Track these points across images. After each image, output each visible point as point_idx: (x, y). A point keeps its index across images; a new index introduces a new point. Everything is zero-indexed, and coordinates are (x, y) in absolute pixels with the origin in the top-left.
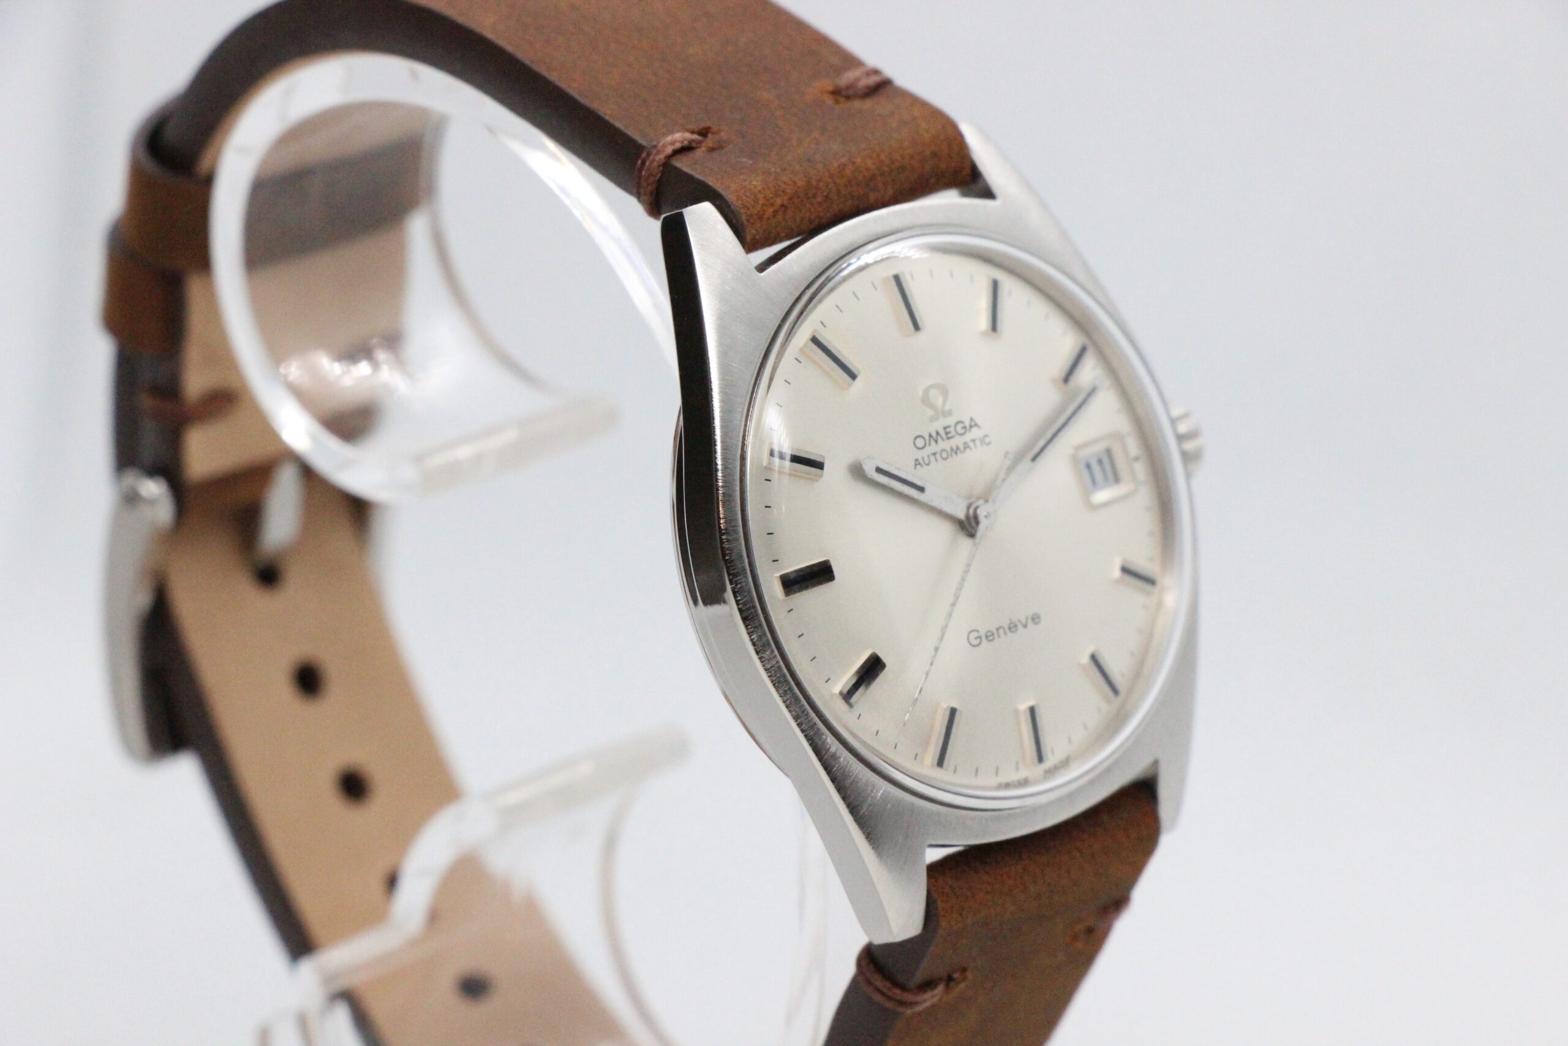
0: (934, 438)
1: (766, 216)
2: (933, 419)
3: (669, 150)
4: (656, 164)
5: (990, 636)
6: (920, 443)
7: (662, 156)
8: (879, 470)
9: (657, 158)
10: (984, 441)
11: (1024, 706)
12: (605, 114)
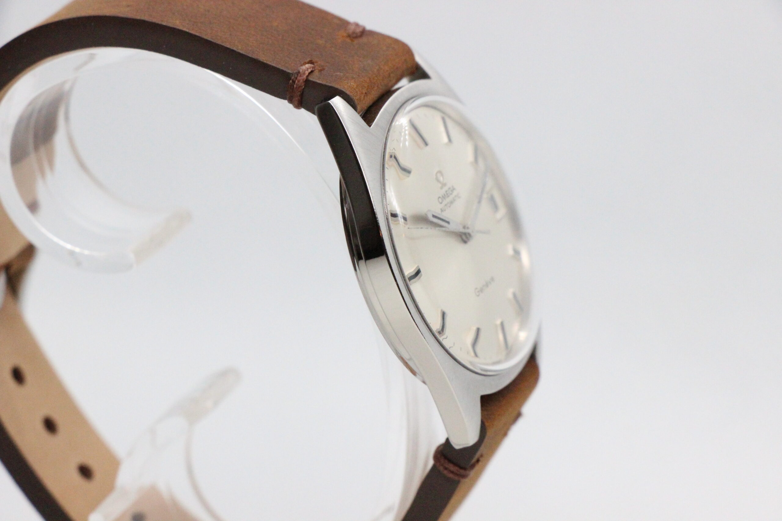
0: (444, 197)
1: (362, 99)
2: (441, 188)
3: (307, 73)
4: (301, 81)
5: (481, 290)
6: (440, 200)
7: (305, 77)
8: (434, 216)
9: (302, 78)
10: (458, 196)
11: (498, 322)
12: (263, 60)
